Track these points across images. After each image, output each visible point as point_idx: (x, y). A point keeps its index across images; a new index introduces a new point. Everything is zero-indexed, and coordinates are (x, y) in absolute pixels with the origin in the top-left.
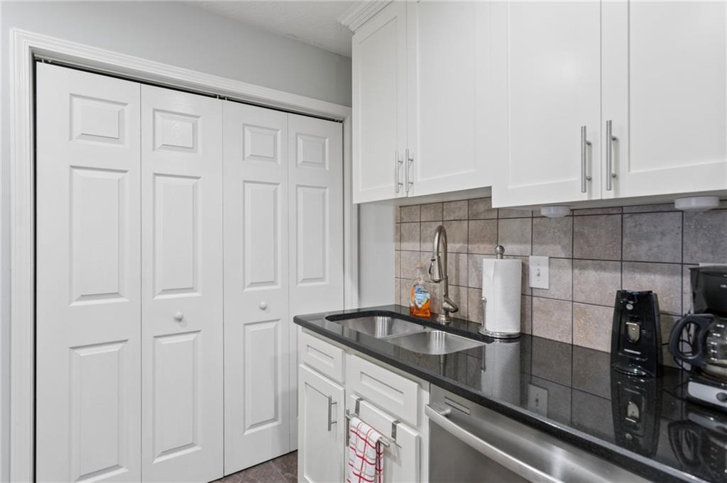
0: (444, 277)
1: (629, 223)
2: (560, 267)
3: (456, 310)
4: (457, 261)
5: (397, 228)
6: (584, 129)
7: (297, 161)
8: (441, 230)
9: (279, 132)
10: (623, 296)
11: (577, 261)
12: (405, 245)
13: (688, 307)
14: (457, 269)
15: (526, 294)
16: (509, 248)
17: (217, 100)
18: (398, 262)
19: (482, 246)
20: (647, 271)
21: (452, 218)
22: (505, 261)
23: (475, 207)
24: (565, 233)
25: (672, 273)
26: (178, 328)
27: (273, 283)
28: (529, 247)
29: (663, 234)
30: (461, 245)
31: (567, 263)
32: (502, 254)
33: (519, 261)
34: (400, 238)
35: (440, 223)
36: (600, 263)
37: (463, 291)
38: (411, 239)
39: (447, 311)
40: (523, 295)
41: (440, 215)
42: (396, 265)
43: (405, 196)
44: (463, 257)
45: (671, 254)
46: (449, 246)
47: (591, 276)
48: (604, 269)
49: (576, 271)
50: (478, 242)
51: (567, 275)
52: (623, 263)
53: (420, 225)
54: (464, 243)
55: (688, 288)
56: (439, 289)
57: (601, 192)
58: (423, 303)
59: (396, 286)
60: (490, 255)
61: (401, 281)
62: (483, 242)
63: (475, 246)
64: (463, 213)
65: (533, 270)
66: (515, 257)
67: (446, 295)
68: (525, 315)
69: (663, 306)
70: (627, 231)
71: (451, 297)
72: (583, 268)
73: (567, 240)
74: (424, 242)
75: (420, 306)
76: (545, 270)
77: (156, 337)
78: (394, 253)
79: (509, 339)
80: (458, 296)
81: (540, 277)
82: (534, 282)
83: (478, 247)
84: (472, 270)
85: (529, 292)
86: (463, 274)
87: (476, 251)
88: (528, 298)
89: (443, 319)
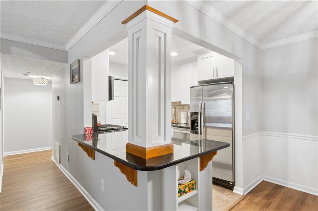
0: (175, 115)
3: (177, 121)
4: (177, 112)
8: (175, 107)
14: (177, 114)
16: (185, 110)
22: (184, 112)
28: (188, 110)
32: (184, 111)
35: (174, 106)
37: (178, 118)
39: (176, 121)
40: (187, 118)
41: (175, 104)
44: (178, 112)
46: (176, 110)
54: (179, 109)
56: (174, 118)
60: (183, 111)
64: (178, 104)
65: (189, 114)
67: (176, 118)
68: (187, 121)
71: (176, 119)
80: (178, 119)
82: (189, 116)
83: (181, 110)
86: (178, 115)
89: (175, 122)
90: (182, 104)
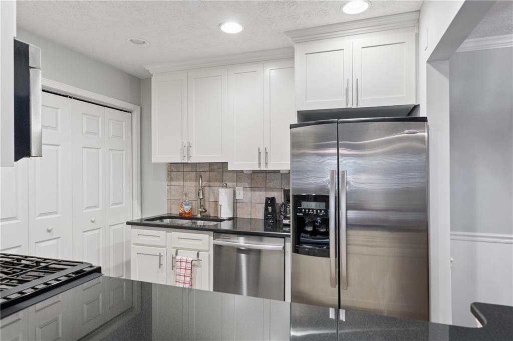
1: (268, 176)
2: (247, 191)
3: (205, 211)
5: (168, 174)
6: (259, 148)
7: (109, 135)
8: (201, 176)
9: (100, 118)
10: (267, 199)
11: (253, 189)
12: (174, 183)
13: (283, 201)
15: (235, 202)
16: (229, 184)
17: (68, 98)
18: (169, 192)
19: (216, 183)
20: (273, 191)
21: (201, 171)
22: (227, 189)
23: (212, 167)
24: (249, 178)
25: (279, 191)
26: (48, 236)
27: (97, 207)
28: (235, 184)
29: (277, 179)
30: (206, 182)
31: (249, 189)
32: (226, 187)
33: (232, 189)
34: (171, 179)
36: (259, 188)
37: (207, 203)
38: (177, 180)
39: (201, 212)
41: (195, 169)
42: (168, 194)
43: (186, 161)
44: (207, 188)
45: (278, 186)
47: (257, 193)
48: (261, 191)
49: (252, 192)
50: (214, 181)
51: (249, 193)
52: (267, 189)
53: (183, 174)
54: (207, 182)
55: (283, 196)
57: (263, 168)
58: (188, 210)
59: (168, 204)
60: (220, 187)
61: (170, 201)
62: (216, 181)
63: (213, 183)
64: (207, 169)
65: (237, 192)
66: (230, 187)
68: (235, 210)
69: (277, 202)
70: (267, 178)
72: (254, 191)
73: (249, 181)
74: (186, 181)
75: (187, 212)
76: (242, 192)
77: (36, 243)
78: (167, 187)
79: (230, 219)
81: (240, 195)
82: (238, 197)
83: (214, 184)
84: (211, 193)
85: (235, 201)
87: (213, 185)
88: (235, 203)
89: (199, 216)
90: (229, 168)
